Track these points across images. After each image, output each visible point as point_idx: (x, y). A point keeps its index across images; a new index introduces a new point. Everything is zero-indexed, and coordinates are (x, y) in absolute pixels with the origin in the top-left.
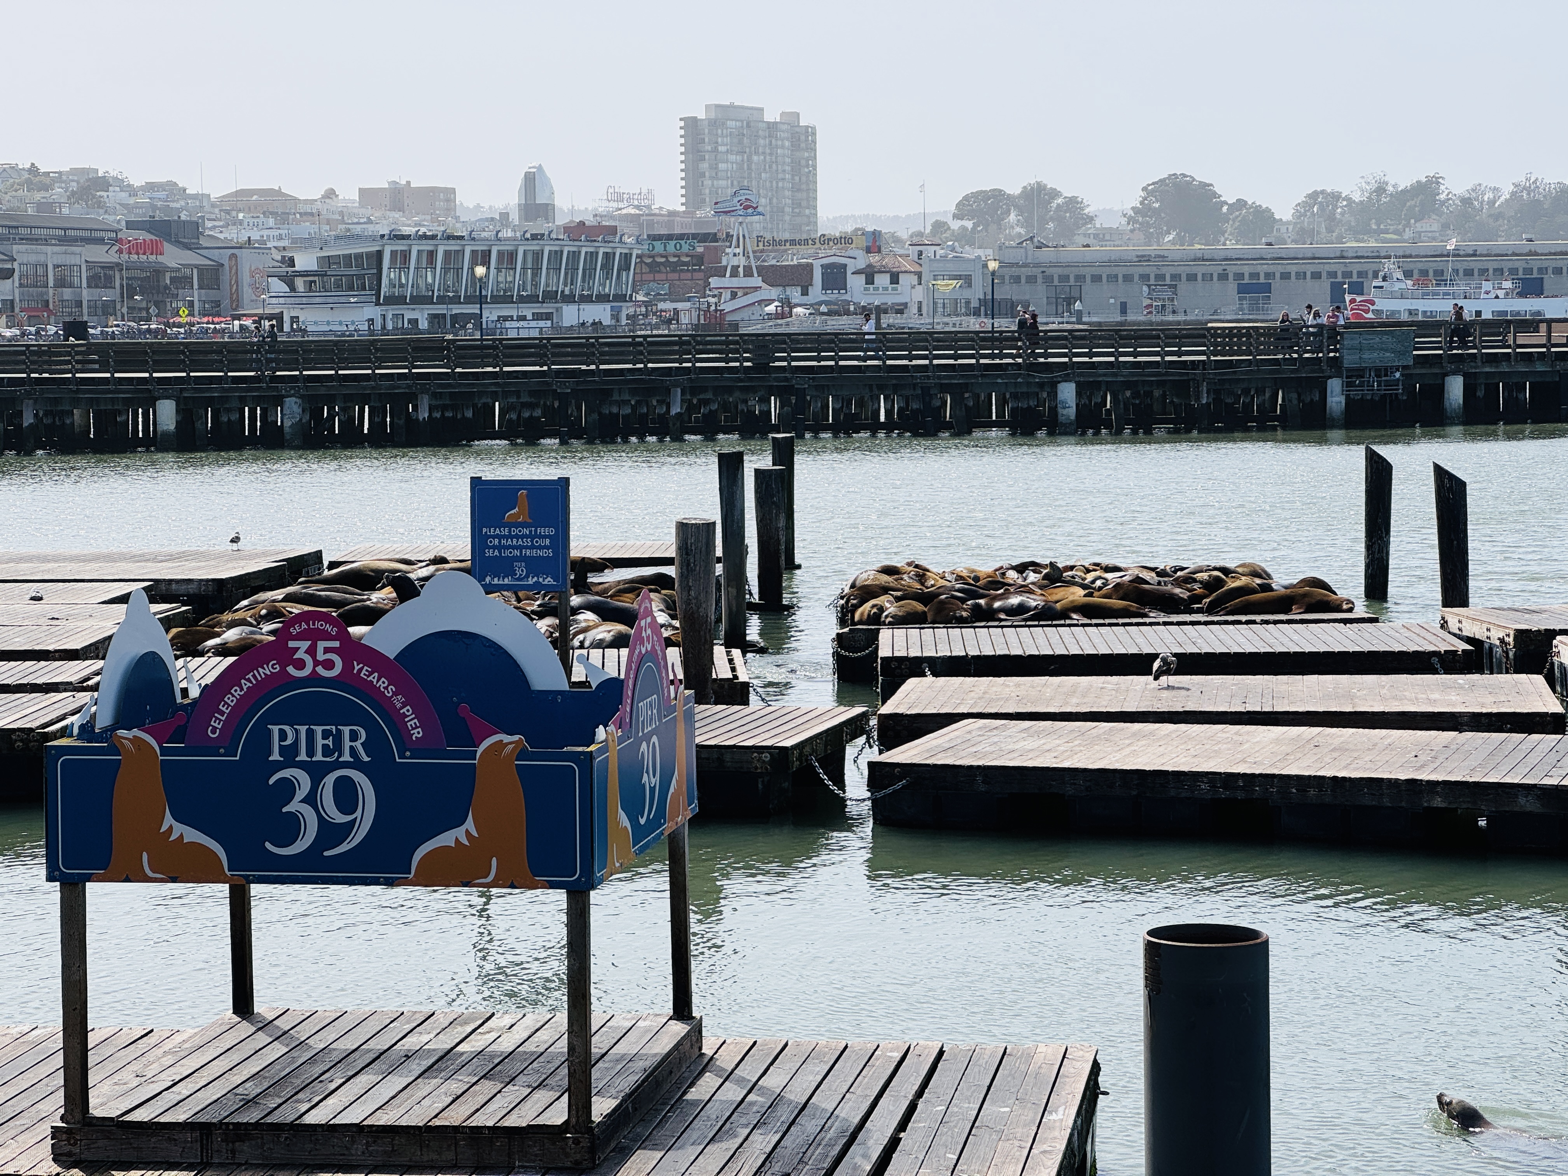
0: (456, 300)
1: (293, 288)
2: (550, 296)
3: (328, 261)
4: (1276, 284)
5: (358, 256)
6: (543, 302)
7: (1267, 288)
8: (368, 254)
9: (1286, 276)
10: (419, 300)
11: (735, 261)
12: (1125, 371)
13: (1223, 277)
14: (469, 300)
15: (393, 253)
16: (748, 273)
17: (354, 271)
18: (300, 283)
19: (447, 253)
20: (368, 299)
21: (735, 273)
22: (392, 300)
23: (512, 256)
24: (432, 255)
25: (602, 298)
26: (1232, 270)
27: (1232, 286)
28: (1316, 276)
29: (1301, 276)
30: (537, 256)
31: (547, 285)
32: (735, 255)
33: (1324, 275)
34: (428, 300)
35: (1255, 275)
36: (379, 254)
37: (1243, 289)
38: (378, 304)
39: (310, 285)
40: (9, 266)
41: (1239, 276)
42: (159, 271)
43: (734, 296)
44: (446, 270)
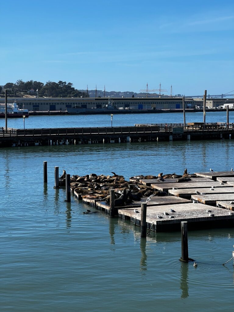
4: (40, 105)
7: (38, 106)
9: (42, 104)
12: (138, 134)
13: (30, 104)
26: (32, 103)
27: (32, 106)
28: (47, 104)
29: (44, 104)
33: (49, 104)
35: (36, 104)
37: (34, 106)
41: (33, 104)
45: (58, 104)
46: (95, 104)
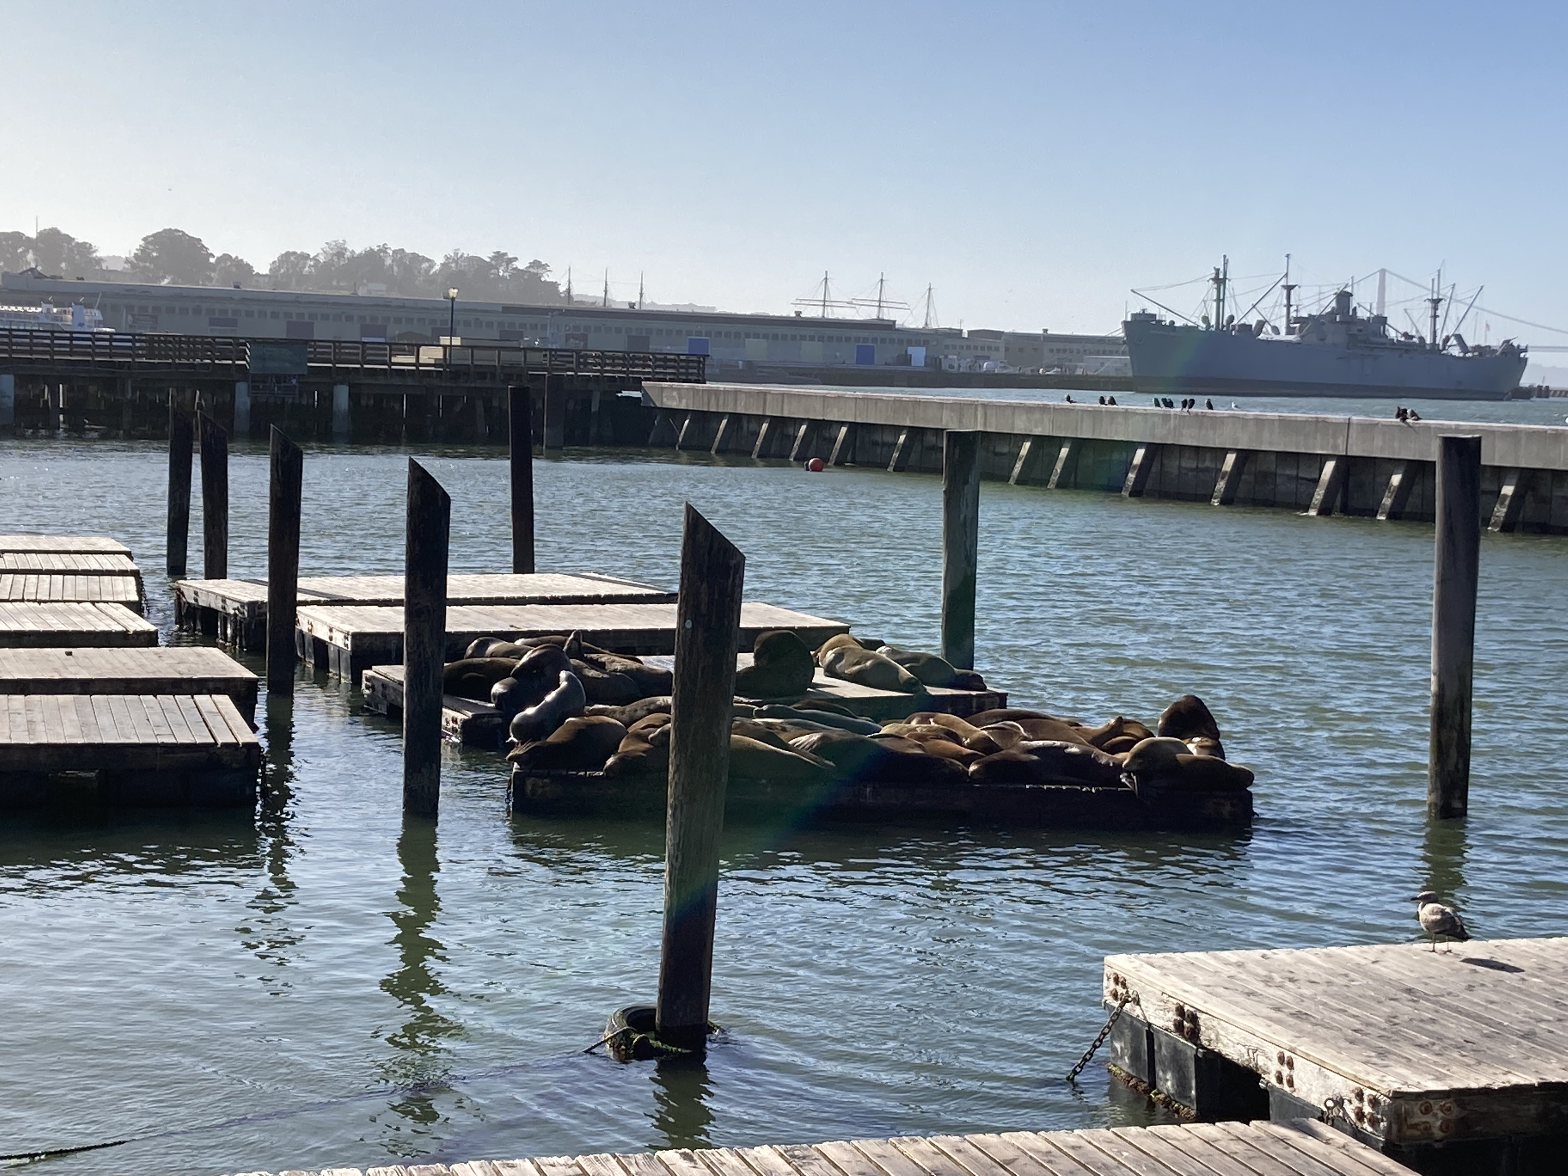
7: (234, 323)
27: (204, 319)
29: (262, 314)
33: (282, 315)
35: (224, 312)
41: (211, 311)
45: (325, 317)
46: (495, 325)
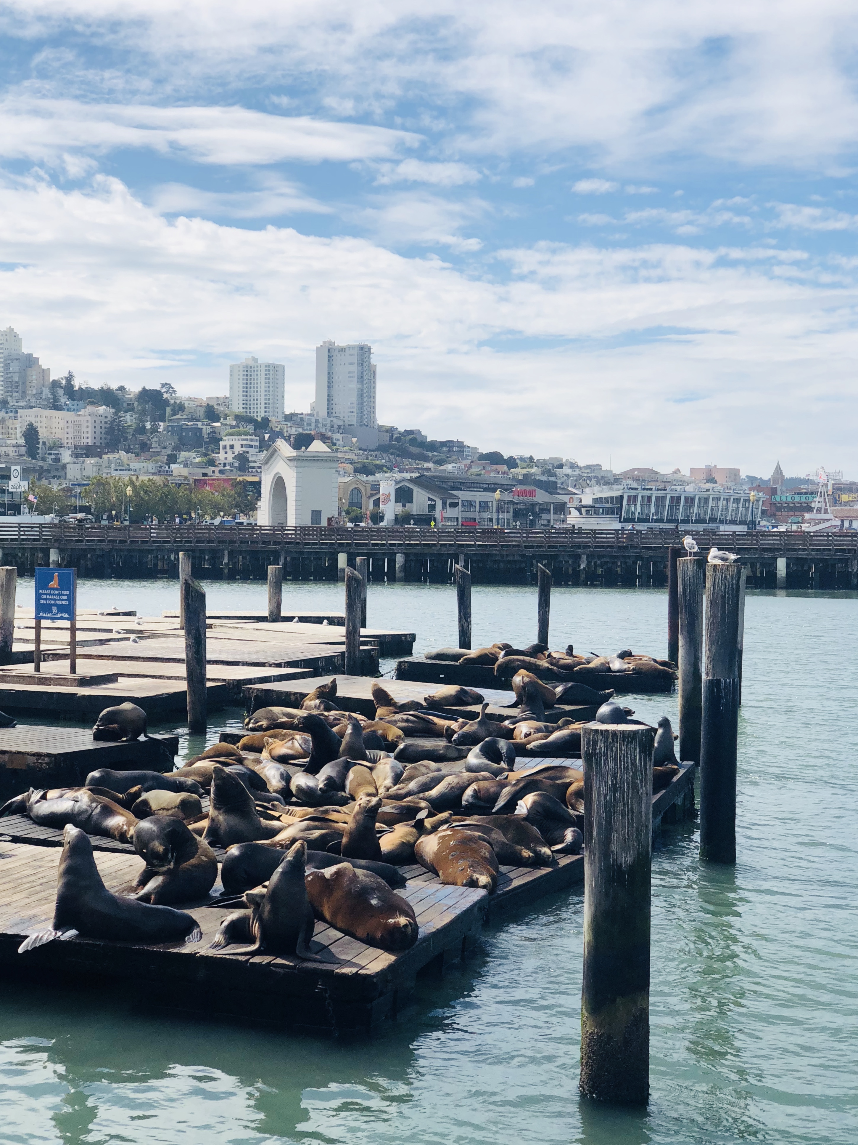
0: (661, 521)
1: (581, 514)
2: (713, 520)
3: (596, 500)
5: (612, 498)
6: (709, 523)
8: (617, 497)
10: (640, 520)
11: (819, 505)
14: (669, 521)
15: (629, 497)
16: (826, 512)
17: (609, 505)
18: (583, 510)
19: (657, 498)
20: (615, 519)
21: (819, 510)
22: (626, 520)
23: (693, 499)
24: (649, 498)
25: (742, 523)
30: (706, 500)
31: (712, 514)
32: (819, 502)
34: (646, 521)
36: (622, 497)
38: (620, 522)
39: (587, 512)
40: (457, 501)
42: (533, 505)
43: (819, 523)
44: (657, 507)
